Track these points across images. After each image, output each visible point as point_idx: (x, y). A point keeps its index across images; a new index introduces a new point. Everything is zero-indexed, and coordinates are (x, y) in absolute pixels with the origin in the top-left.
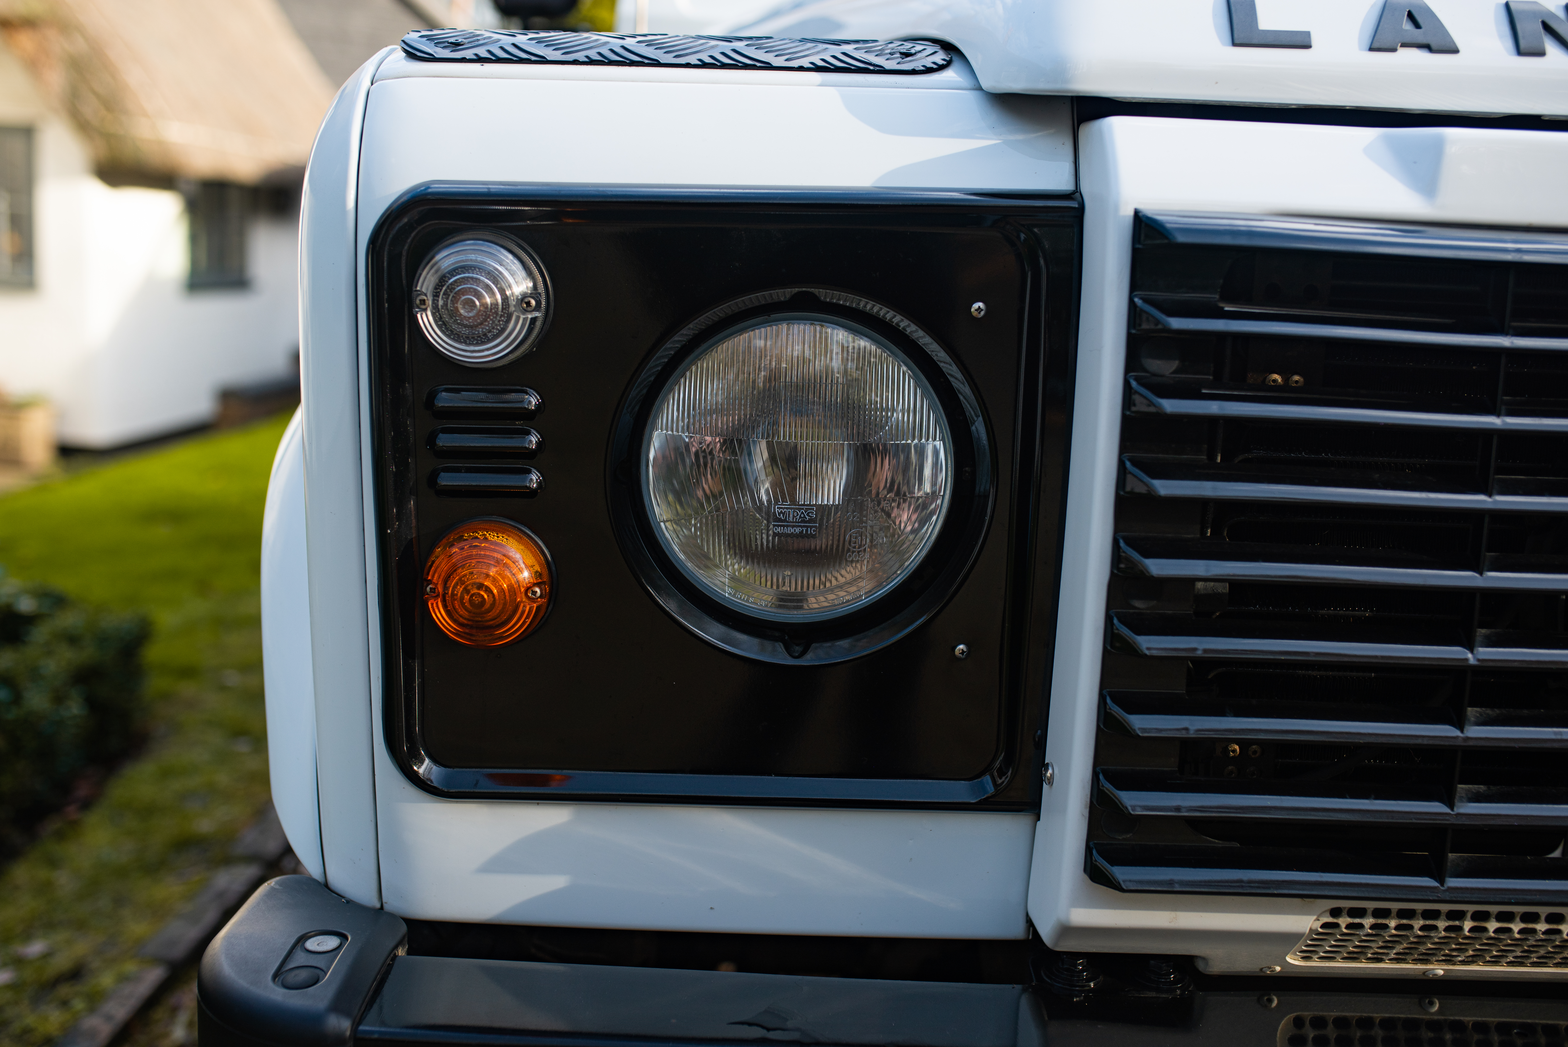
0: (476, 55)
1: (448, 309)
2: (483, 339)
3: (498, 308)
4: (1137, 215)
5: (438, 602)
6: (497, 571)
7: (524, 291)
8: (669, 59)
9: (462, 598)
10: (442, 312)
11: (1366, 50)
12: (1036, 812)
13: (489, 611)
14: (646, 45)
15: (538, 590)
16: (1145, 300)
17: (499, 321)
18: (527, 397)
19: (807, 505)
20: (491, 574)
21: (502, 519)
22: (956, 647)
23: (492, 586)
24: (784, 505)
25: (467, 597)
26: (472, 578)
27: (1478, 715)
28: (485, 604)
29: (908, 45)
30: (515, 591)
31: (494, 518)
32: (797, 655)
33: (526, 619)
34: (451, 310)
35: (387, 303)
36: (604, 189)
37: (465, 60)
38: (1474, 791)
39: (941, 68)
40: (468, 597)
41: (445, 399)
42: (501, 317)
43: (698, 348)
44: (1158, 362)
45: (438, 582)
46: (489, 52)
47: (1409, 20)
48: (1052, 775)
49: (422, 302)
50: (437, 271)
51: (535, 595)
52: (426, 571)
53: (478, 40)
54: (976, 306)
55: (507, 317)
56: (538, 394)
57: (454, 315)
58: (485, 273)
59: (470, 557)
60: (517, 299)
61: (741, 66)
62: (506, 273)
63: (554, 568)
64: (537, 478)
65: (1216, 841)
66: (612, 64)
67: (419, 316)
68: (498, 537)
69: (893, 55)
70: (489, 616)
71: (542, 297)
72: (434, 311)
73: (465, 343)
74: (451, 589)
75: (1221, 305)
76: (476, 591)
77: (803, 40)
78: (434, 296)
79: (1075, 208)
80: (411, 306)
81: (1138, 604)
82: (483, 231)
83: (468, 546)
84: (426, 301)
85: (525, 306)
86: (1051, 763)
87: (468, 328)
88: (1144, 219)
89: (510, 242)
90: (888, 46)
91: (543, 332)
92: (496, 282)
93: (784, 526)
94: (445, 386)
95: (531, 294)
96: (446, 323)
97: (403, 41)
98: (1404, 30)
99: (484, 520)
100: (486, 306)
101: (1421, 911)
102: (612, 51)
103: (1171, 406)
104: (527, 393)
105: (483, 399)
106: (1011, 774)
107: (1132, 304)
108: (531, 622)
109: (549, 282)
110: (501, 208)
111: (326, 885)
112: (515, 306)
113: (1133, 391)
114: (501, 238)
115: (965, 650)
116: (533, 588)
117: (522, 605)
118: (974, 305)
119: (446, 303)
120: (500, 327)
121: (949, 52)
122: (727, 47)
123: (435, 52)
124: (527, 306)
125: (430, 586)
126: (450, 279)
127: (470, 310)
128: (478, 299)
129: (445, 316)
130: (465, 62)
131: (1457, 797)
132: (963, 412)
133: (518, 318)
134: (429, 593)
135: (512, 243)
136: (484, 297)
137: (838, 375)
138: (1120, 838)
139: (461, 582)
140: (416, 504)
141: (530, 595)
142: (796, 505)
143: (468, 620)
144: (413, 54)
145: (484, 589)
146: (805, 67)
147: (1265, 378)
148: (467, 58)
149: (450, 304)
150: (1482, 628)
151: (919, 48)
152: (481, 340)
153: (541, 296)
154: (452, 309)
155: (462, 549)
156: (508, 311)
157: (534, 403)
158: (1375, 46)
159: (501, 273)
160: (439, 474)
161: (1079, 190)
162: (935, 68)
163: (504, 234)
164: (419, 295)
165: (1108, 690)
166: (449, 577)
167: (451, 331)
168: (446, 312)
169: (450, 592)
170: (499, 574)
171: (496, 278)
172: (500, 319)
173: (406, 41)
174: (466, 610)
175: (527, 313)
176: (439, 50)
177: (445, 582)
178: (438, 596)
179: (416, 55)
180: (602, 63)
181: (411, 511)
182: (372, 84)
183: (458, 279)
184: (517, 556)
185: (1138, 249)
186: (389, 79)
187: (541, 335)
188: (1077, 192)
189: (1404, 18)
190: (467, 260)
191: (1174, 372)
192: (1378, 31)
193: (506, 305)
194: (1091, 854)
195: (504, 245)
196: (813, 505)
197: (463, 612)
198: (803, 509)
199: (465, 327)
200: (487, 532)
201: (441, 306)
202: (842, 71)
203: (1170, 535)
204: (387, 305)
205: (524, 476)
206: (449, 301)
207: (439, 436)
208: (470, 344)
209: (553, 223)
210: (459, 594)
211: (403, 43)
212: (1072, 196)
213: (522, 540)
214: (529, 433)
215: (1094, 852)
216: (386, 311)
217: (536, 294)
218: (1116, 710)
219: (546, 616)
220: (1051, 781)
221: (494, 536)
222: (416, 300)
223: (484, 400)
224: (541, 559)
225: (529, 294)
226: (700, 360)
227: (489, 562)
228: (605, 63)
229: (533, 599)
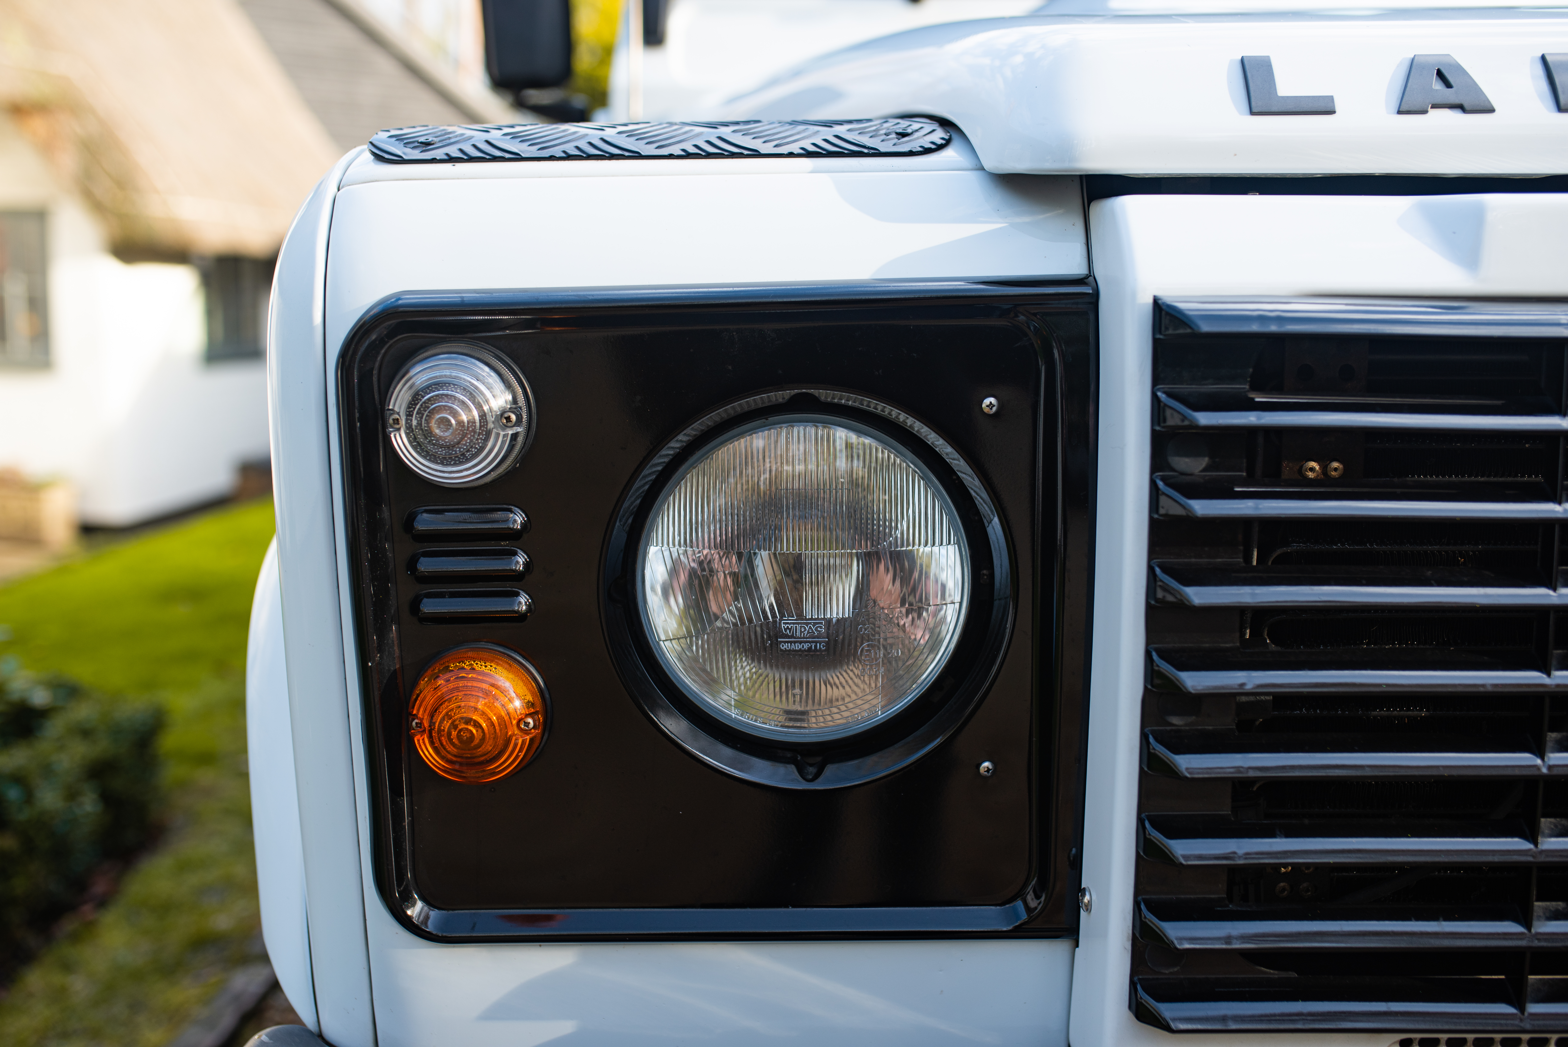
0: (447, 154)
1: (422, 429)
2: (462, 459)
3: (475, 426)
4: (1156, 301)
5: (424, 738)
6: (486, 704)
7: (503, 406)
8: (651, 150)
9: (449, 734)
10: (417, 432)
11: (1394, 114)
12: (1074, 938)
13: (479, 746)
14: (627, 136)
15: (530, 720)
16: (1169, 395)
17: (477, 439)
18: (511, 515)
19: (815, 619)
20: (480, 707)
21: (491, 646)
22: (980, 764)
23: (480, 719)
24: (790, 620)
25: (454, 733)
26: (459, 712)
27: (1552, 826)
28: (474, 740)
29: (904, 123)
30: (505, 724)
31: (482, 645)
32: (811, 777)
33: (519, 752)
34: (426, 430)
35: (358, 422)
36: (585, 293)
37: (436, 161)
38: (1552, 909)
39: (940, 147)
40: (456, 733)
41: (426, 522)
42: (479, 435)
43: (692, 456)
44: (1187, 460)
45: (423, 716)
46: (461, 150)
47: (1438, 79)
48: (1090, 902)
49: (396, 422)
50: (411, 387)
51: (528, 727)
52: (411, 704)
53: (450, 138)
54: (987, 401)
55: (486, 435)
56: (523, 512)
57: (429, 435)
58: (461, 389)
59: (457, 689)
60: (497, 415)
61: (727, 155)
62: (482, 387)
63: (547, 696)
64: (526, 601)
65: (1272, 971)
66: (591, 158)
67: (392, 436)
68: (486, 666)
69: (888, 135)
70: (480, 751)
71: (523, 411)
72: (408, 431)
73: (442, 464)
74: (437, 724)
75: (1251, 395)
76: (463, 726)
77: (794, 123)
78: (407, 415)
79: (1089, 294)
80: (384, 427)
81: (1176, 721)
82: (458, 343)
83: (454, 677)
84: (400, 420)
85: (505, 421)
86: (1088, 888)
87: (444, 448)
88: (1164, 307)
89: (487, 353)
90: (882, 126)
91: (526, 447)
92: (472, 398)
93: (791, 642)
94: (424, 508)
95: (510, 408)
96: (420, 443)
97: (371, 143)
98: (1434, 90)
99: (470, 648)
100: (462, 424)
101: (1499, 1040)
102: (590, 144)
103: (1202, 507)
104: (511, 511)
105: (466, 519)
106: (1045, 900)
107: (1155, 398)
108: (524, 756)
109: (530, 394)
110: (477, 318)
111: (320, 1035)
112: (493, 422)
113: (1160, 492)
114: (478, 349)
115: (990, 767)
116: (525, 719)
117: (514, 738)
118: (985, 401)
119: (420, 422)
120: (479, 446)
121: (947, 128)
122: (712, 135)
123: (404, 154)
124: (507, 422)
125: (416, 721)
126: (423, 397)
127: (445, 429)
128: (454, 417)
129: (419, 436)
130: (436, 163)
131: (1535, 917)
132: (977, 512)
133: (498, 435)
134: (415, 728)
135: (489, 354)
136: (460, 415)
137: (842, 480)
138: (1167, 972)
139: (448, 716)
140: (399, 631)
141: (523, 727)
142: (803, 620)
143: (455, 756)
144: (381, 156)
145: (472, 723)
146: (795, 153)
147: (1302, 467)
148: (438, 158)
149: (425, 423)
150: (1552, 731)
151: (916, 126)
152: (459, 460)
153: (521, 410)
154: (426, 428)
155: (448, 681)
156: (486, 428)
157: (519, 522)
158: (1403, 108)
159: (477, 388)
160: (421, 600)
161: (1092, 275)
162: (934, 149)
163: (481, 346)
164: (392, 414)
165: (1147, 814)
166: (436, 710)
167: (426, 451)
168: (421, 432)
169: (436, 727)
170: (489, 707)
171: (472, 394)
172: (479, 437)
173: (375, 143)
174: (454, 747)
175: (508, 429)
176: (408, 150)
177: (432, 716)
178: (424, 731)
179: (384, 158)
180: (580, 158)
181: (393, 641)
182: (339, 190)
183: (432, 397)
184: (506, 685)
185: (1160, 339)
186: (356, 184)
187: (523, 450)
188: (1091, 276)
189: (1433, 77)
190: (441, 376)
191: (1204, 470)
192: (1406, 92)
193: (484, 422)
194: (1136, 990)
195: (481, 357)
196: (822, 619)
197: (450, 748)
198: (810, 623)
199: (441, 448)
200: (474, 662)
201: (415, 426)
202: (835, 155)
203: (1207, 645)
204: (358, 424)
205: (512, 599)
206: (423, 420)
207: (420, 560)
208: (447, 465)
209: (534, 331)
210: (446, 730)
211: (370, 145)
212: (1085, 280)
213: (511, 668)
214: (515, 554)
215: (1139, 987)
216: (358, 430)
217: (516, 408)
218: (1155, 835)
219: (541, 747)
220: (1088, 908)
221: (481, 665)
222: (389, 419)
223: (467, 521)
224: (533, 687)
225: (508, 409)
226: (695, 468)
227: (477, 694)
228: (583, 158)
229: (526, 730)
